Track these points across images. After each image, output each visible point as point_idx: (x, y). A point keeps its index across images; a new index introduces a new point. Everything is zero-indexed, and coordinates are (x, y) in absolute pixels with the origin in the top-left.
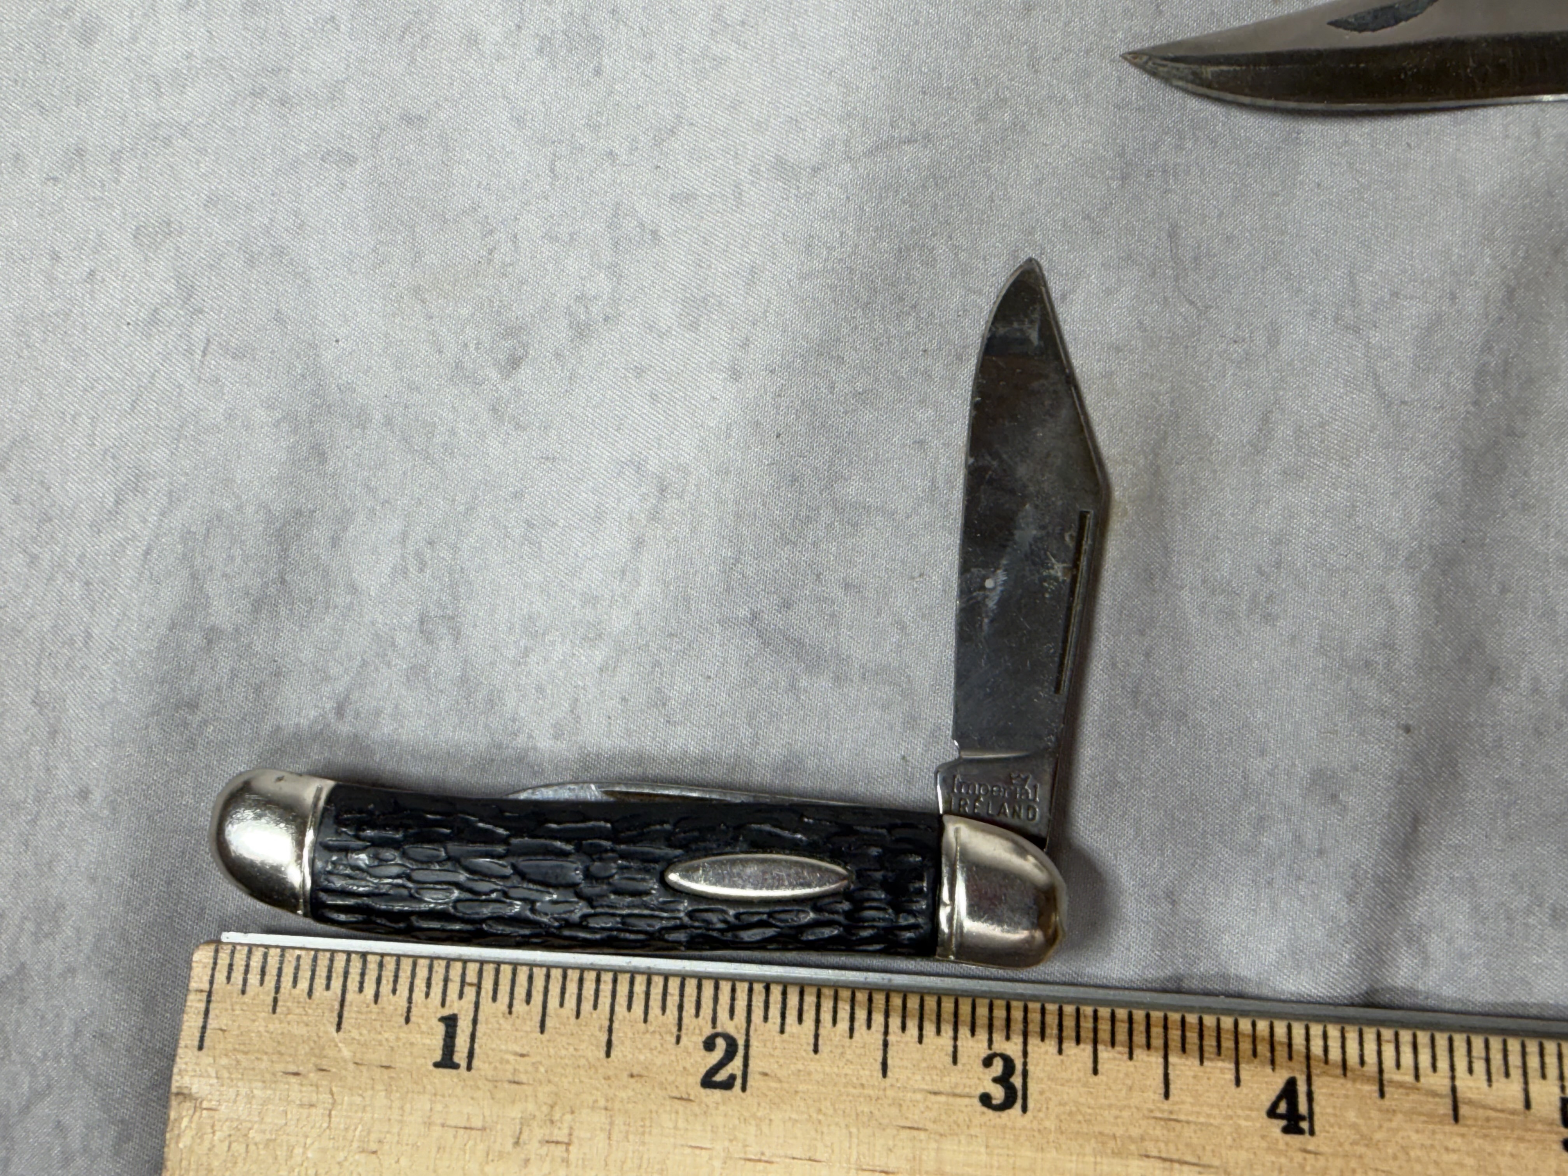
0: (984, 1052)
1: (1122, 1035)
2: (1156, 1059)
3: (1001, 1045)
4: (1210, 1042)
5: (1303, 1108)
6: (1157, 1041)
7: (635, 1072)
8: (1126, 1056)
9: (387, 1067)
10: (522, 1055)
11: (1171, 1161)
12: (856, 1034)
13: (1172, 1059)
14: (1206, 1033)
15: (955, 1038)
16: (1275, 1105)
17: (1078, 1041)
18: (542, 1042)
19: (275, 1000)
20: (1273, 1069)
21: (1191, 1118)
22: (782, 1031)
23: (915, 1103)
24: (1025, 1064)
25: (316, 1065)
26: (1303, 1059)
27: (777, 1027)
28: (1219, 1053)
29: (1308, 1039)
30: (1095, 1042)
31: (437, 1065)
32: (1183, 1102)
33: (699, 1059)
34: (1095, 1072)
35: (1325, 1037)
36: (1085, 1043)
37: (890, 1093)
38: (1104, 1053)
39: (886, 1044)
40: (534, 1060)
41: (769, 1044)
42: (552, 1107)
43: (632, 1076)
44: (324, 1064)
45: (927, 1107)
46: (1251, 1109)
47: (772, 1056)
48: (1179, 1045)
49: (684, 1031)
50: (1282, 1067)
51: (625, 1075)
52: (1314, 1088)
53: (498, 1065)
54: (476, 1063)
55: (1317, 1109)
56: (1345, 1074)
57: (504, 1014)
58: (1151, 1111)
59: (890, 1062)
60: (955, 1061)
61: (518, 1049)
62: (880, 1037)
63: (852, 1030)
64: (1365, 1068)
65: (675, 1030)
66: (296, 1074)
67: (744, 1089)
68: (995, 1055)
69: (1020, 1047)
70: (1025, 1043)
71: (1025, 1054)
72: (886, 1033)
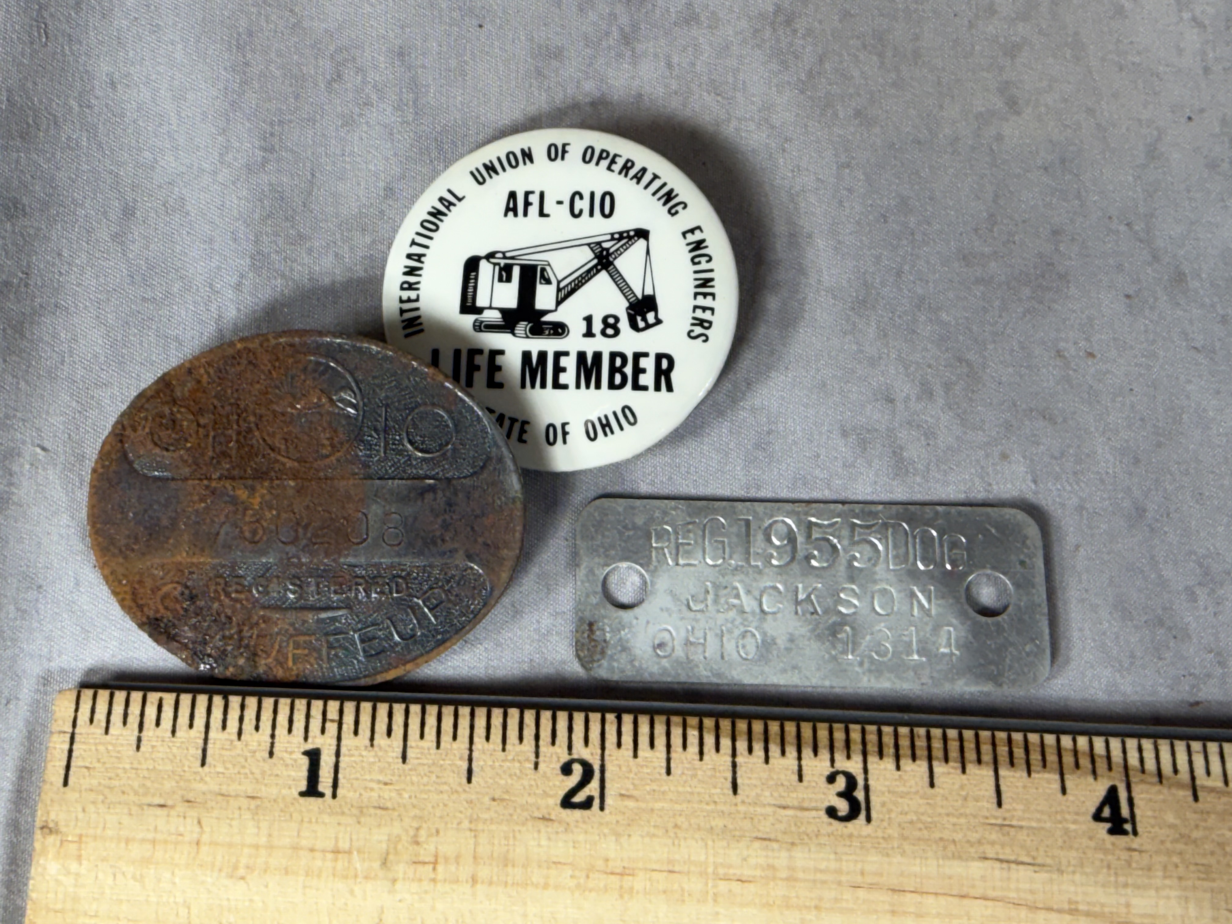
0: (827, 770)
1: (954, 753)
2: (987, 773)
3: (842, 763)
4: (1035, 757)
5: (1125, 812)
6: (987, 756)
7: (496, 797)
8: (959, 771)
9: (253, 798)
10: (386, 784)
11: (1008, 862)
12: (706, 757)
13: (1002, 772)
14: (1031, 748)
15: (799, 758)
16: (1100, 810)
17: (914, 758)
18: (404, 770)
19: (139, 740)
20: (1095, 778)
21: (1023, 823)
22: (635, 756)
23: (765, 816)
24: (866, 780)
25: (183, 797)
26: (1121, 769)
27: (631, 753)
28: (1044, 766)
29: (1124, 751)
30: (930, 759)
31: (302, 794)
32: (1015, 810)
33: (557, 783)
34: (932, 785)
35: (1140, 749)
36: (921, 759)
37: (742, 808)
38: (939, 768)
39: (734, 765)
40: (397, 788)
41: (624, 769)
42: (418, 829)
43: (494, 800)
44: (191, 796)
45: (777, 820)
46: (1077, 814)
47: (628, 778)
48: (1008, 760)
49: (541, 759)
50: (1102, 776)
51: (486, 800)
52: (1134, 794)
53: (363, 792)
54: (340, 792)
55: (1137, 811)
56: (1161, 782)
57: (366, 747)
58: (987, 818)
59: (739, 781)
60: (801, 779)
61: (381, 778)
62: (729, 759)
63: (701, 753)
64: (1179, 776)
65: (532, 757)
66: (162, 806)
67: (602, 808)
68: (837, 773)
69: (860, 765)
70: (865, 762)
71: (866, 771)
72: (734, 754)
